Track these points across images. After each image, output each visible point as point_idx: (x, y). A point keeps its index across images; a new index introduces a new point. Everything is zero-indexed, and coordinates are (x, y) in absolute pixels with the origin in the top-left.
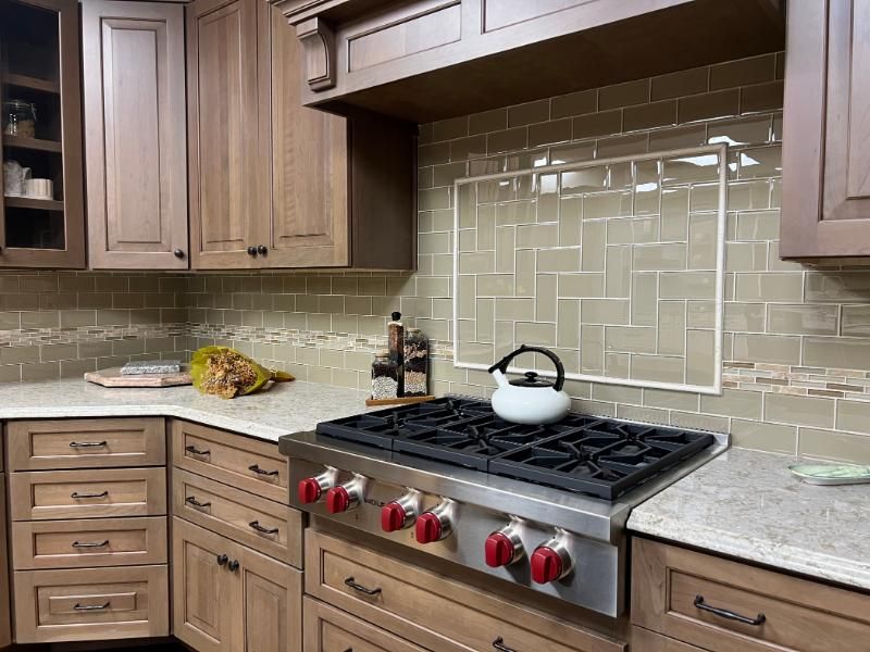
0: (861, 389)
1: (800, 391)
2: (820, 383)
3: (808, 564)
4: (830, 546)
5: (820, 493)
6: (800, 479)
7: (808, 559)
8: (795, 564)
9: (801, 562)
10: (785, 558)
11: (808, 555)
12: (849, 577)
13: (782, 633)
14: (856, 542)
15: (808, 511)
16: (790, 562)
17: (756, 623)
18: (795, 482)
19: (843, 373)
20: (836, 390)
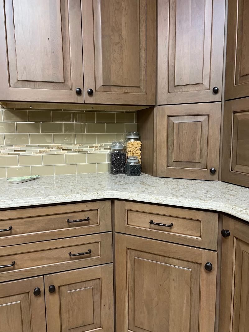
0: (25, 151)
1: (5, 154)
2: (12, 151)
3: (25, 203)
4: (29, 196)
5: (20, 185)
6: (12, 183)
7: (24, 201)
8: (20, 204)
9: (22, 203)
10: (17, 203)
11: (24, 200)
12: (38, 202)
13: (18, 230)
14: (36, 193)
15: (18, 190)
16: (19, 204)
17: (9, 230)
18: (10, 184)
19: (19, 146)
20: (17, 152)
